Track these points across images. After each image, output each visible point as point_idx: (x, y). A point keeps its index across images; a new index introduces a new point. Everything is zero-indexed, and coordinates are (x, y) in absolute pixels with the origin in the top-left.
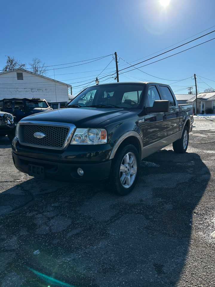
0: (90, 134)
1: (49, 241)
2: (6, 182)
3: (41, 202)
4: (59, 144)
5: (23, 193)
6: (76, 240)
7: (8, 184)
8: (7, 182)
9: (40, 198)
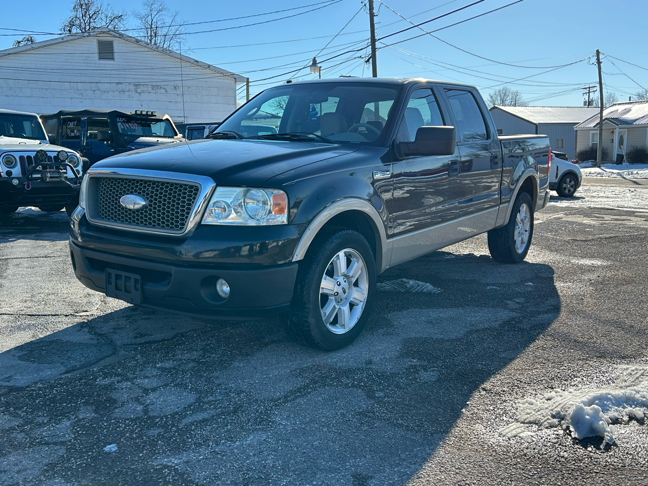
0: (248, 201)
1: (140, 431)
2: (54, 315)
3: (133, 358)
4: (177, 222)
5: (92, 339)
6: (198, 431)
7: (60, 319)
8: (56, 315)
9: (131, 350)
